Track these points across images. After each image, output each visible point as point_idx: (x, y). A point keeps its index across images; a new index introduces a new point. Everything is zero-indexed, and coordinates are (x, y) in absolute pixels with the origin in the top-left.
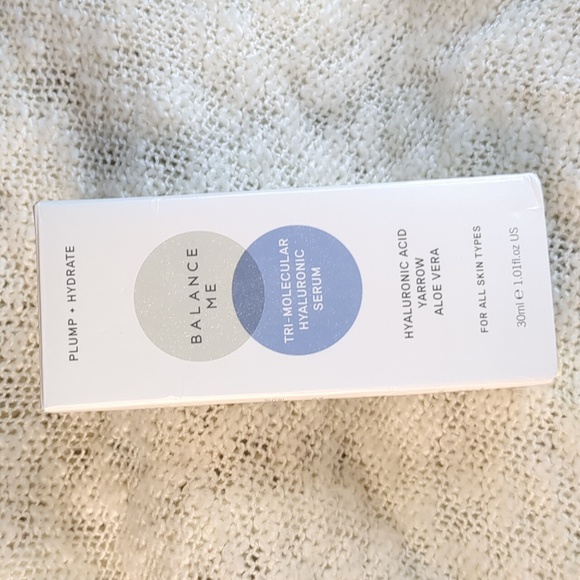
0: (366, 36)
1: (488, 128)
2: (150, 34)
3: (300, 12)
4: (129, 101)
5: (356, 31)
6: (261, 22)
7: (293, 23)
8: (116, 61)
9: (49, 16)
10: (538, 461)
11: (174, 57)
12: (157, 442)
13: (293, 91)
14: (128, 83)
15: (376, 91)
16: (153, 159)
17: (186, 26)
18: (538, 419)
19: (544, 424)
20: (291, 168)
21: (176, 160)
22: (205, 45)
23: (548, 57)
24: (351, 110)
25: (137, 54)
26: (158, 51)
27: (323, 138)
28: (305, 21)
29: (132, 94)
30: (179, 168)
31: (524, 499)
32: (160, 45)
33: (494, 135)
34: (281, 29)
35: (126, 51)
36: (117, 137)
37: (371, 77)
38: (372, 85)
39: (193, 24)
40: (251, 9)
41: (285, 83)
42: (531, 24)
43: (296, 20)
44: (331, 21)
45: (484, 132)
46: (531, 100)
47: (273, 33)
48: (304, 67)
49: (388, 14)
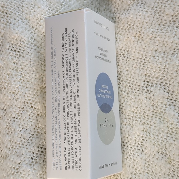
4: (3, 29)
6: (50, 5)
10: (138, 155)
11: (19, 15)
12: (11, 148)
16: (12, 50)
18: (138, 141)
19: (140, 143)
21: (19, 51)
22: (30, 12)
23: (147, 23)
25: (6, 13)
26: (14, 13)
28: (65, 6)
30: (21, 53)
31: (133, 168)
32: (15, 11)
33: (128, 48)
39: (26, 4)
42: (141, 12)
43: (62, 5)
44: (73, 6)
46: (141, 37)
47: (53, 9)
49: (92, 5)
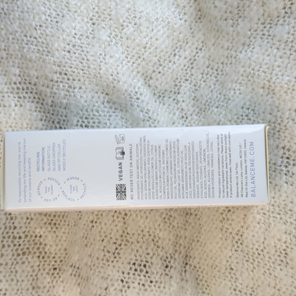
0: (182, 50)
1: (250, 102)
2: (71, 64)
3: (147, 44)
5: (177, 48)
7: (143, 50)
8: (56, 79)
9: (20, 56)
13: (146, 83)
14: (63, 90)
15: (190, 77)
17: (89, 57)
24: (177, 88)
27: (164, 104)
34: (138, 53)
35: (60, 73)
36: (61, 116)
37: (186, 70)
38: (187, 74)
40: (121, 45)
41: (142, 80)
45: (248, 103)
48: (150, 72)
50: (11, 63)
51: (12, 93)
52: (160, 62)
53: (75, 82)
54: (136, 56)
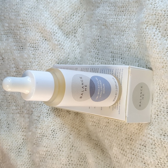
3: (59, 10)
5: (74, 12)
7: (57, 13)
8: (21, 26)
9: (8, 18)
13: (60, 28)
17: (34, 16)
20: (62, 45)
24: (76, 31)
27: (69, 38)
29: (25, 33)
35: (23, 24)
36: (23, 43)
37: (80, 22)
40: (49, 11)
41: (57, 27)
48: (61, 23)
50: (5, 21)
51: (5, 34)
52: (66, 18)
53: (29, 28)
54: (55, 16)
